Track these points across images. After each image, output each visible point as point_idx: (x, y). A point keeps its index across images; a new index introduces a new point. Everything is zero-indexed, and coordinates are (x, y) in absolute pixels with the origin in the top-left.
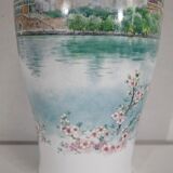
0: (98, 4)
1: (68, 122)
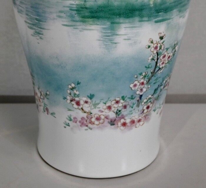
1: (77, 93)
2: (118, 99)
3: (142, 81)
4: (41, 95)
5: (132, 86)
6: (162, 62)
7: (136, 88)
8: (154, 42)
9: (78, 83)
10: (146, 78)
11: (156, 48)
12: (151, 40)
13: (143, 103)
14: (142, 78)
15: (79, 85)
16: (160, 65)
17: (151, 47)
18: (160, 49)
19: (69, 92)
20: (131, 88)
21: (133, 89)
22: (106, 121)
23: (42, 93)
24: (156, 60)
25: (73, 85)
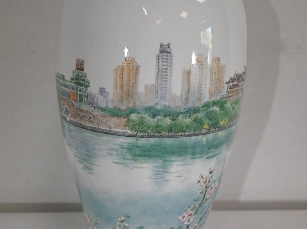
0: (167, 104)
1: (127, 225)
3: (190, 212)
4: (91, 222)
5: (180, 218)
6: (209, 194)
7: (184, 219)
8: (204, 177)
9: (128, 217)
10: (194, 209)
11: (205, 182)
12: (202, 175)
14: (191, 210)
15: (128, 218)
16: (207, 197)
17: (201, 182)
18: (209, 183)
19: (118, 223)
20: (180, 220)
21: (181, 220)
23: (92, 221)
24: (204, 193)
25: (123, 218)
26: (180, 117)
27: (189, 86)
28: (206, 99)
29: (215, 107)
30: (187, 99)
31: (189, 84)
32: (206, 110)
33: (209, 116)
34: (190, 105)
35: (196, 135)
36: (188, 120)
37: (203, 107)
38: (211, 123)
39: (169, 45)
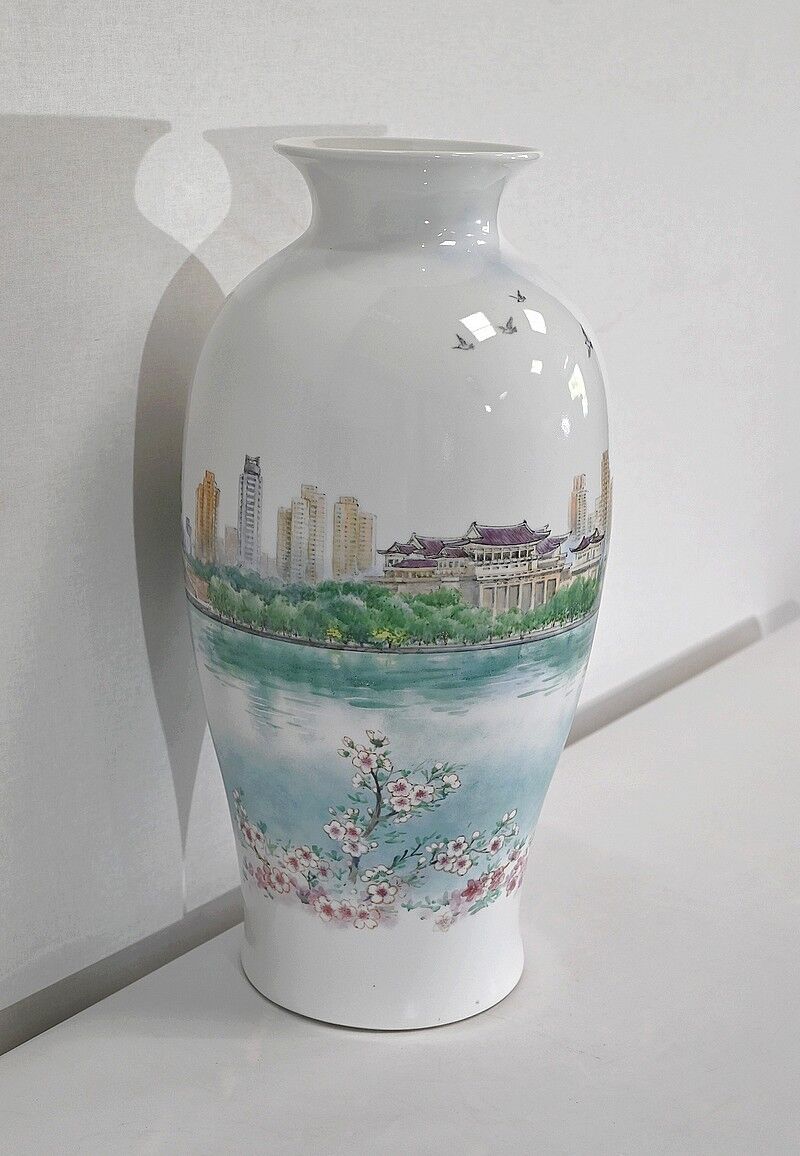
2: (307, 850)
3: (350, 825)
5: (327, 829)
6: (396, 799)
7: (340, 837)
8: (359, 748)
10: (359, 821)
11: (367, 761)
12: (349, 741)
13: (365, 878)
14: (349, 820)
16: (391, 804)
17: (352, 756)
18: (380, 767)
20: (328, 834)
21: (333, 837)
22: (293, 890)
24: (376, 790)
26: (278, 599)
27: (289, 544)
28: (327, 575)
29: (350, 596)
30: (287, 568)
31: (289, 538)
32: (330, 598)
33: (340, 611)
34: (294, 581)
35: (313, 644)
36: (293, 611)
37: (322, 590)
38: (345, 628)
39: (257, 460)
